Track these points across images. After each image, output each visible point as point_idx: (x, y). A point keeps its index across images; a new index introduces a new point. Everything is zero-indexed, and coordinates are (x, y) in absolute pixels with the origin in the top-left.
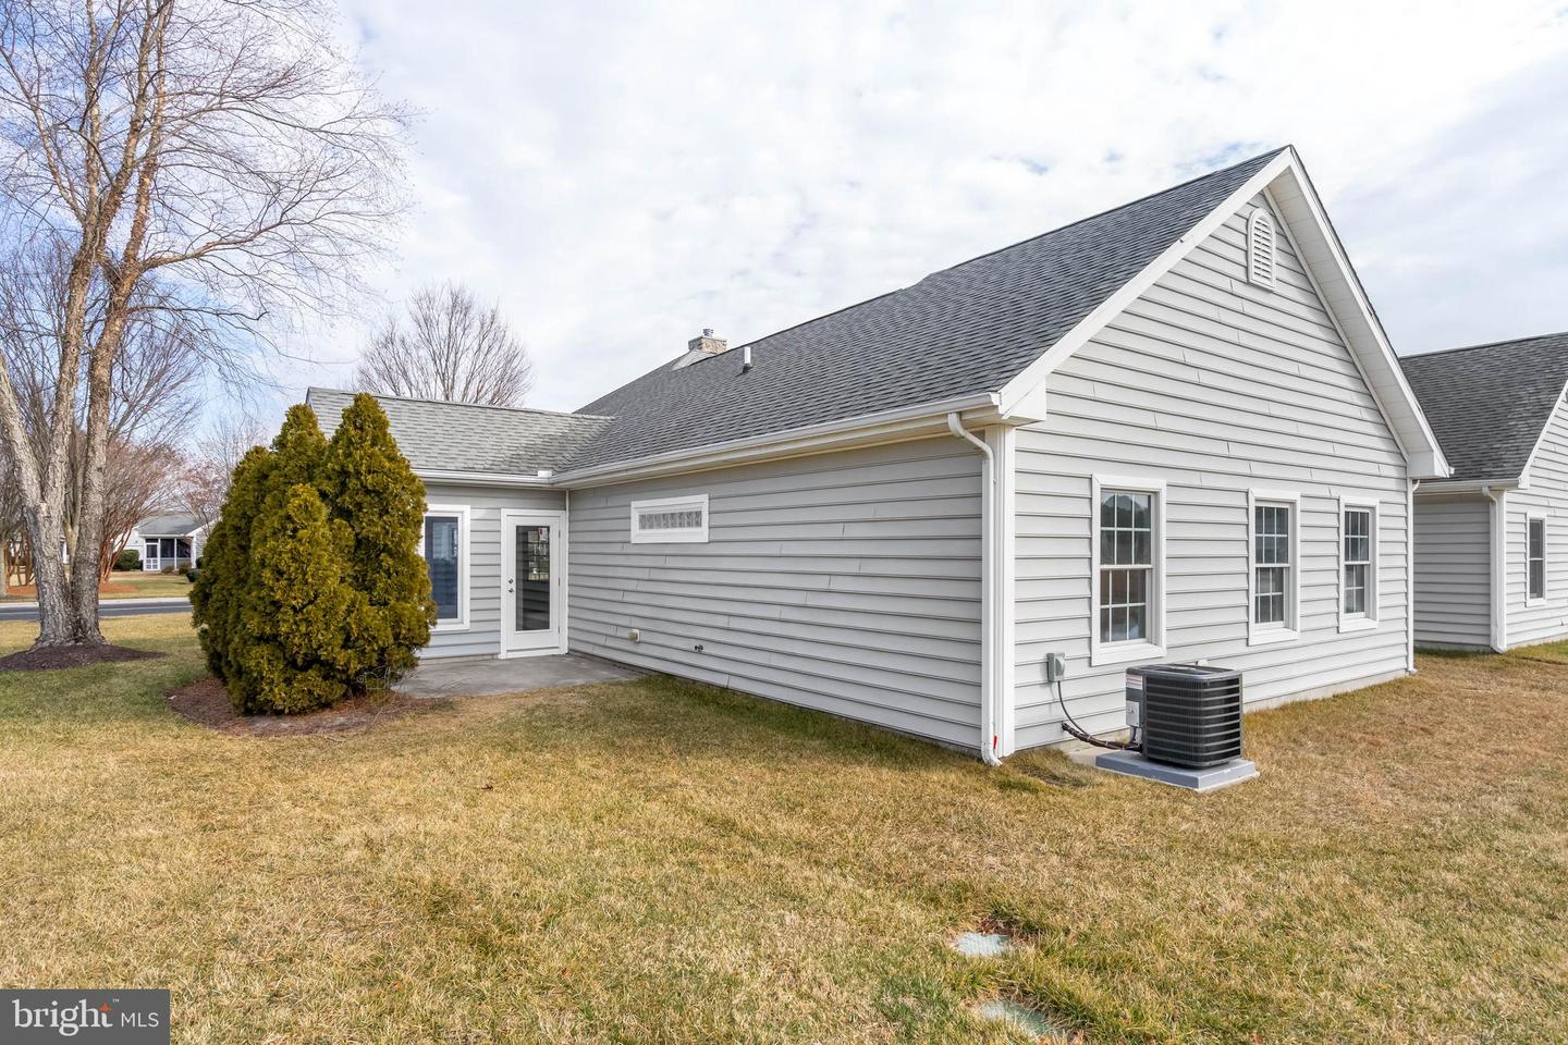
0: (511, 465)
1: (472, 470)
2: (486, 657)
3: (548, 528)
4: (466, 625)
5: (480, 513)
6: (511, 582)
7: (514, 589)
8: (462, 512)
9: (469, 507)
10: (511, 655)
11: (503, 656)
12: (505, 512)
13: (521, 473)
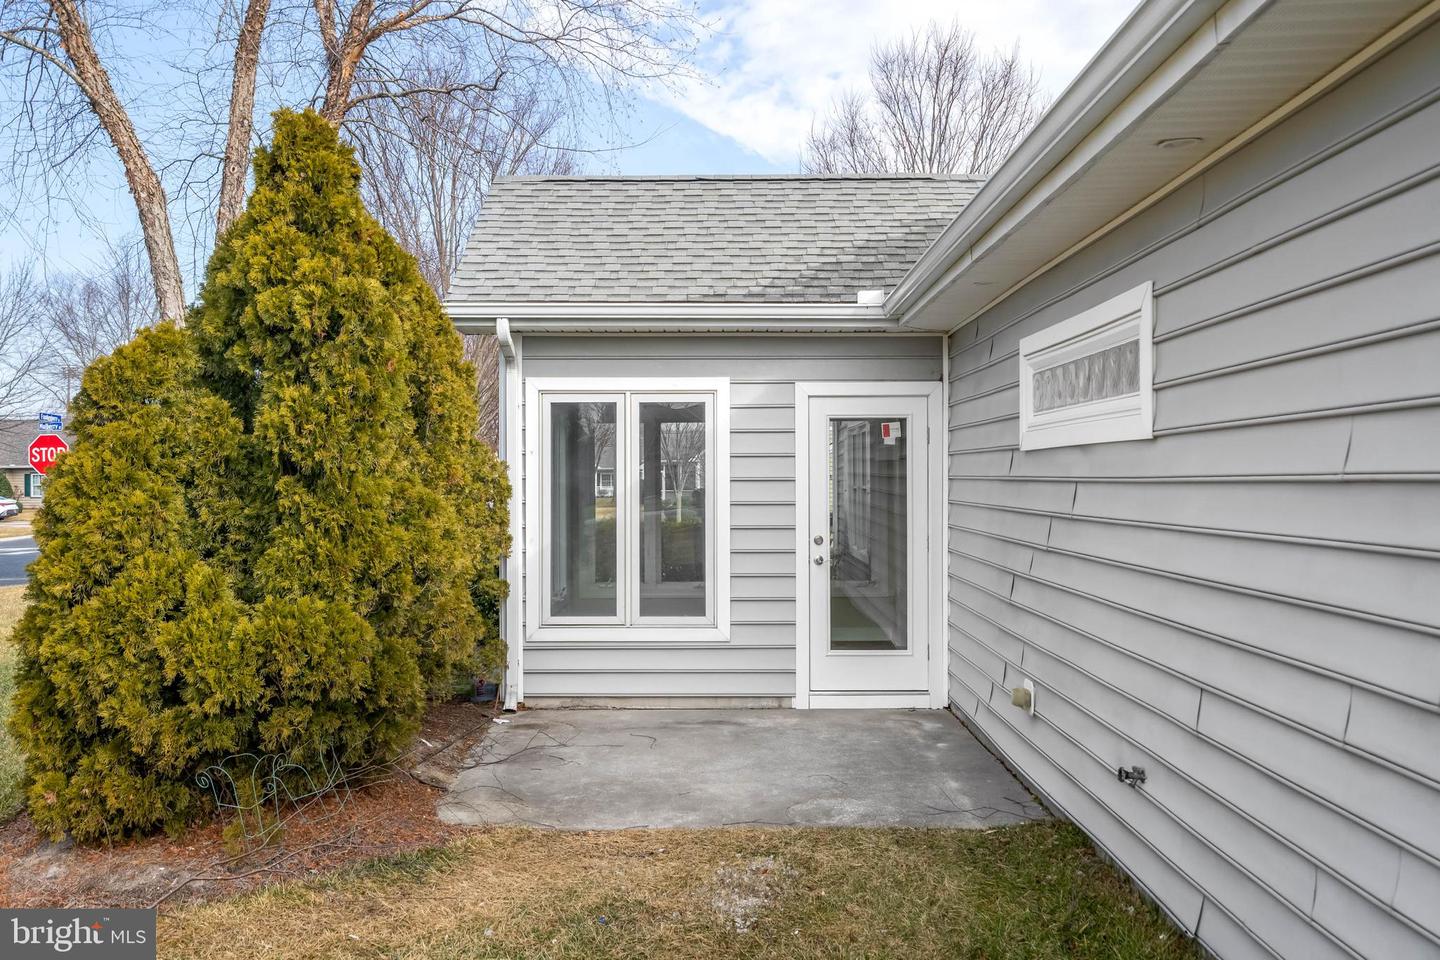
0: (815, 284)
1: (720, 298)
2: (764, 703)
3: (903, 422)
4: (723, 633)
5: (752, 394)
6: (819, 541)
7: (827, 558)
8: (713, 392)
9: (727, 380)
10: (819, 703)
11: (800, 703)
12: (803, 389)
13: (828, 297)
